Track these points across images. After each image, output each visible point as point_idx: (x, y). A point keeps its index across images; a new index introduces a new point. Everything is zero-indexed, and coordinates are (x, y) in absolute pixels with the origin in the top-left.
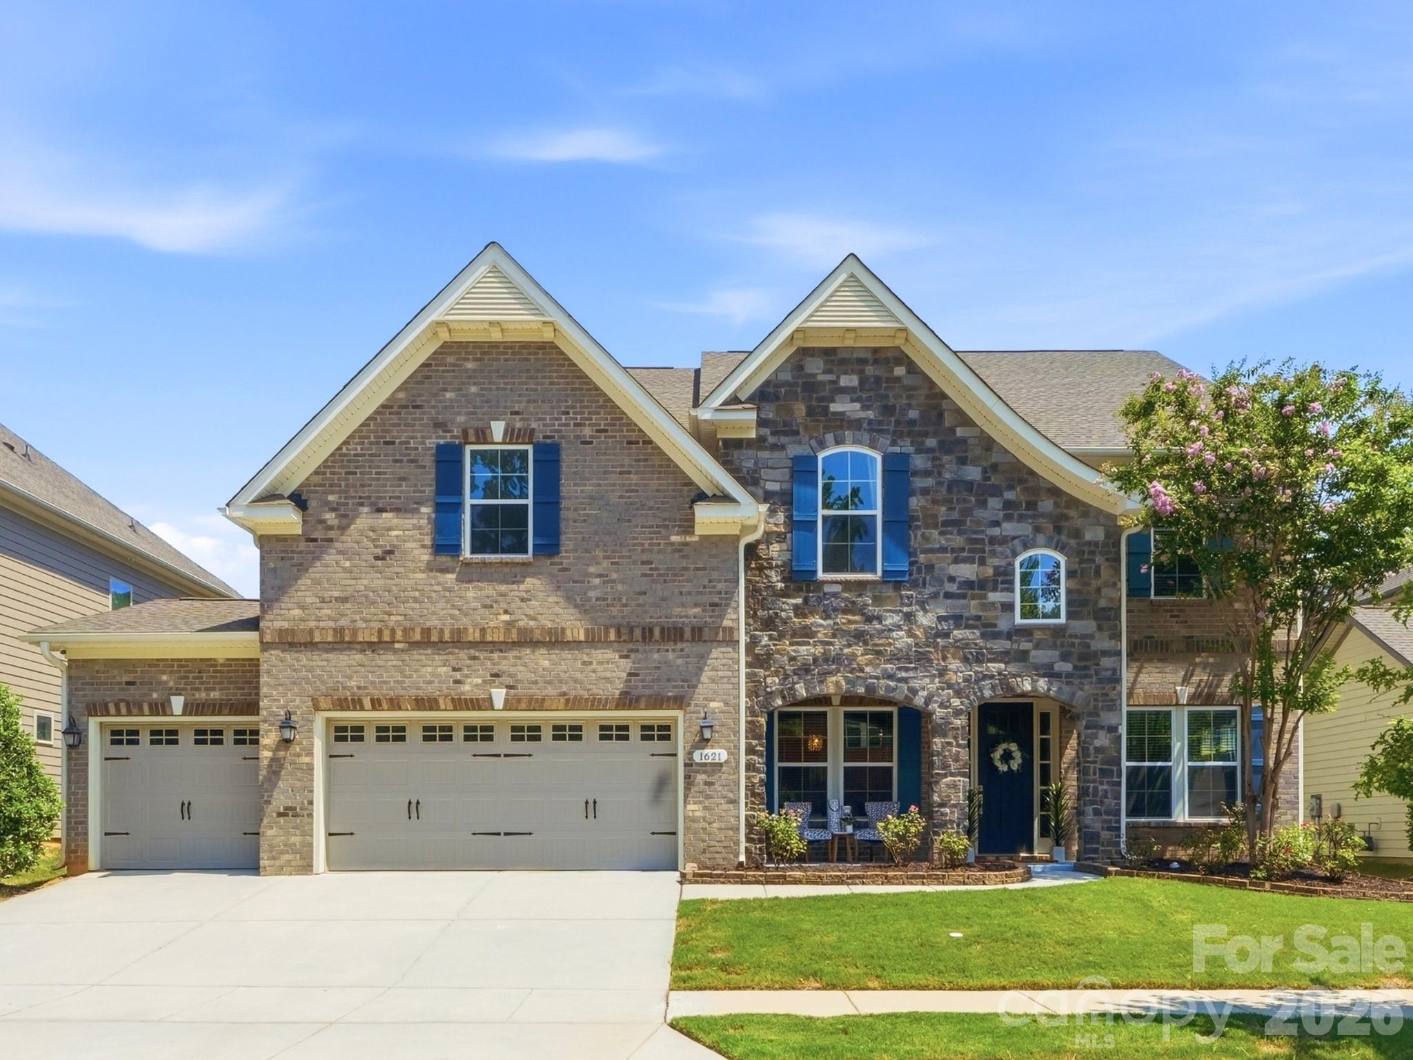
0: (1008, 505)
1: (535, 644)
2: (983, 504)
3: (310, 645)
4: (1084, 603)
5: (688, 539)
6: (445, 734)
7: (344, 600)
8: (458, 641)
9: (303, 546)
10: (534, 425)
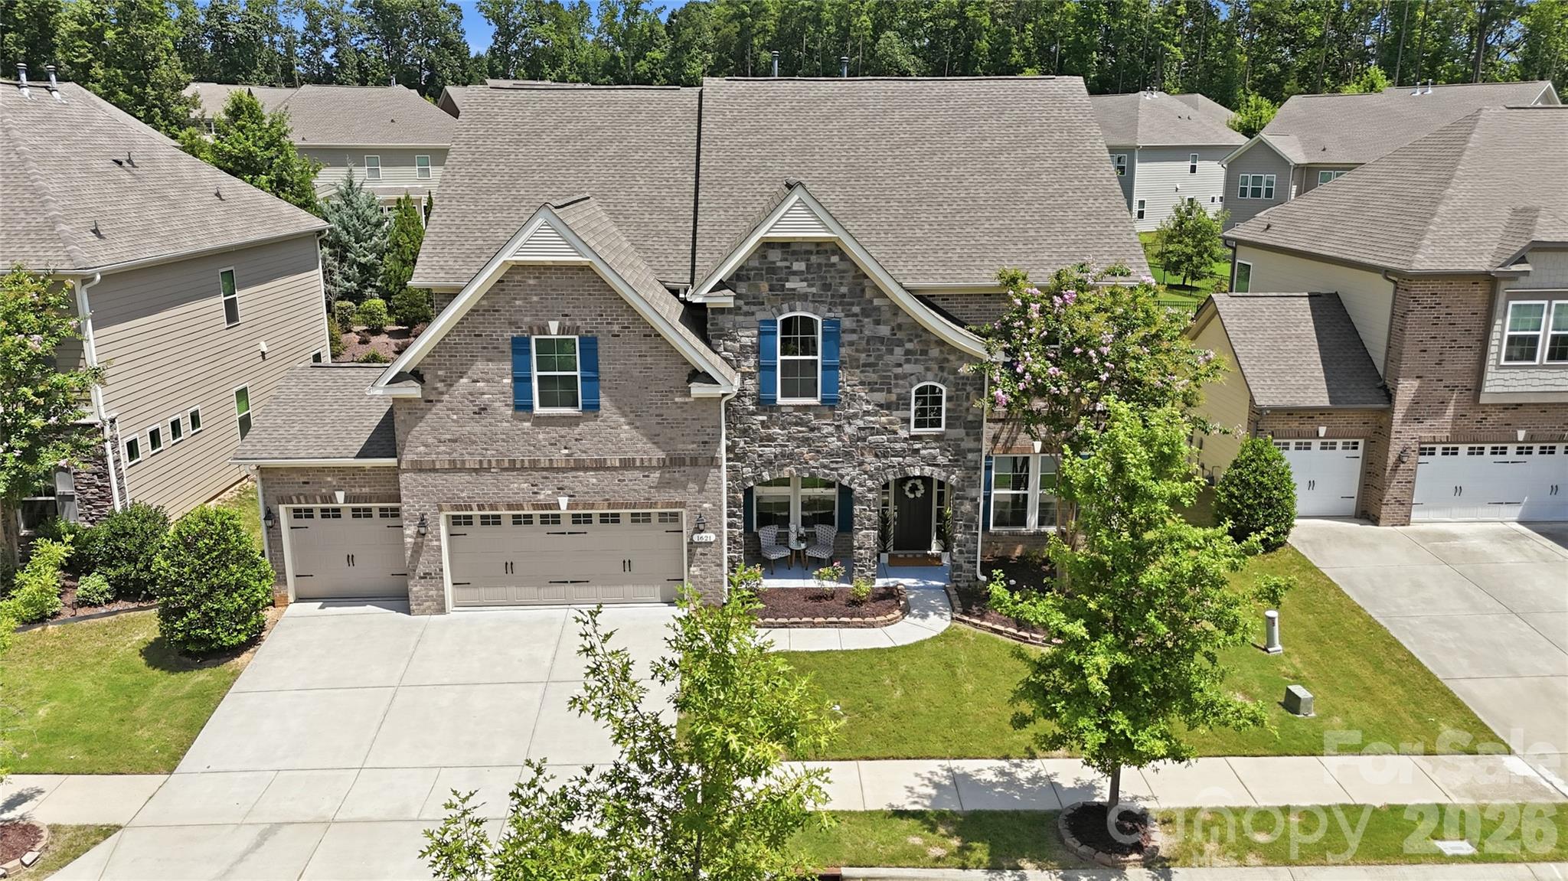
0: (908, 352)
1: (586, 469)
2: (891, 352)
3: (434, 470)
4: (958, 418)
5: (687, 400)
6: (528, 519)
7: (455, 441)
8: (534, 466)
9: (423, 405)
10: (579, 323)
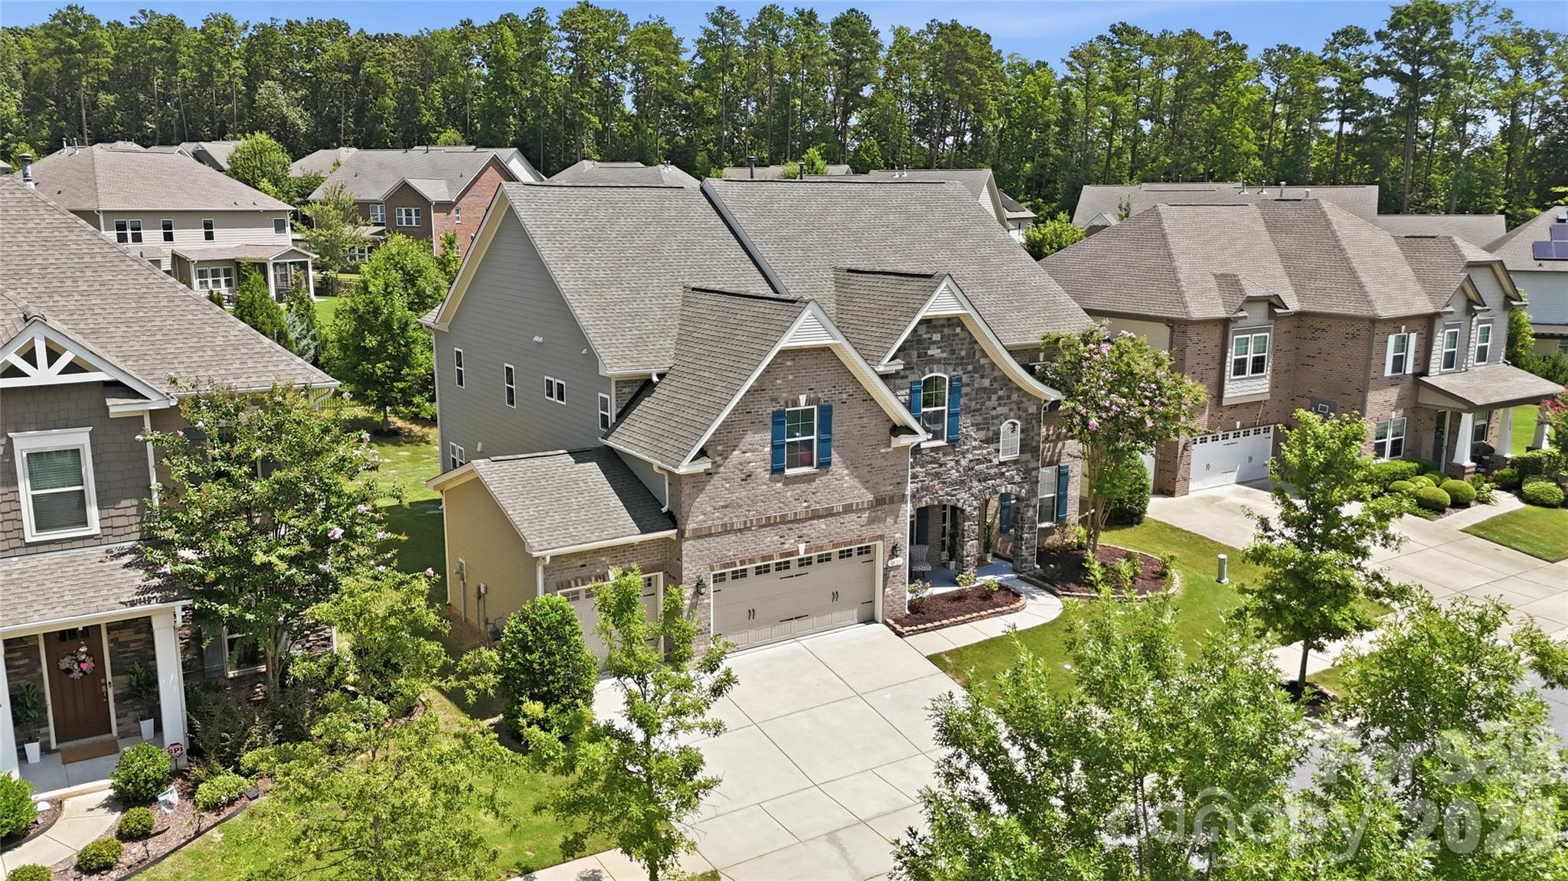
0: (1000, 398)
1: (819, 517)
2: (989, 399)
3: (710, 535)
4: (1027, 445)
5: (889, 450)
6: (767, 569)
7: (725, 507)
8: (784, 520)
9: (704, 478)
10: (820, 395)
